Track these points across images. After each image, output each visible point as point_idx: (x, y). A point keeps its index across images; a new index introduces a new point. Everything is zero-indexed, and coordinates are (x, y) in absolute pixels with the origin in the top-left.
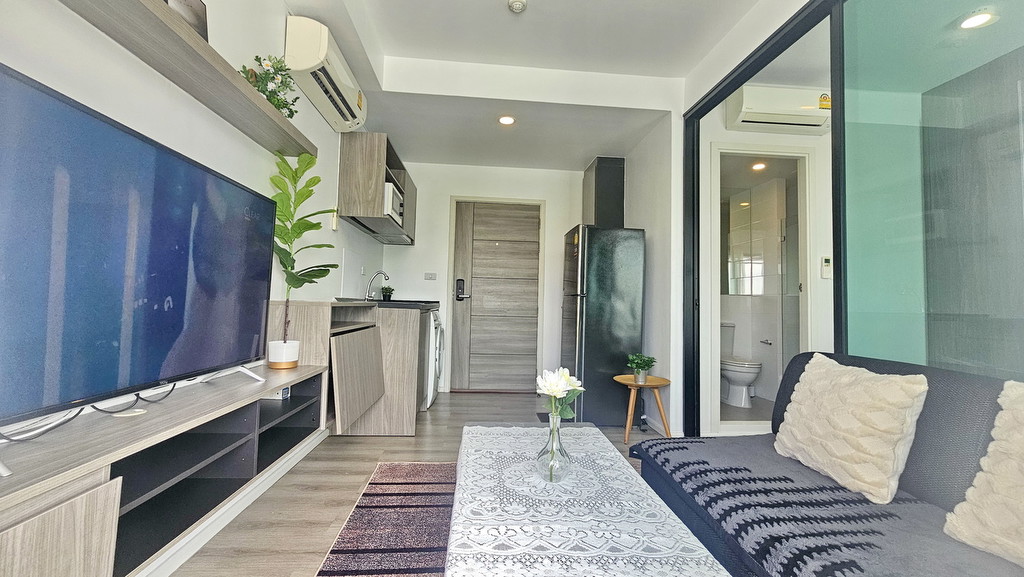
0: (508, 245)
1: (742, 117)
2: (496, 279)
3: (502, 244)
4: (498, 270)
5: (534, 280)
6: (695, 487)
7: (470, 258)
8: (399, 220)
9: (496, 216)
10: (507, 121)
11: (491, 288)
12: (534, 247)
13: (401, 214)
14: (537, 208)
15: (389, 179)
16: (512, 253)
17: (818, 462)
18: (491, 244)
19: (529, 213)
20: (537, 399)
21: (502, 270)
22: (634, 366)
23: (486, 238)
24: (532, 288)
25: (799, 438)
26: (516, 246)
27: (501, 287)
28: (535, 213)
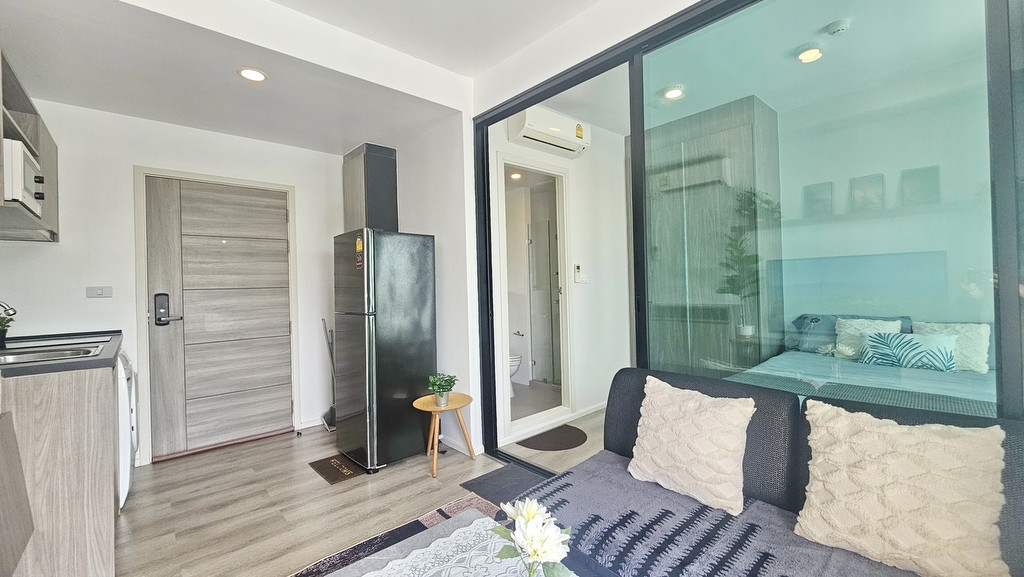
0: (241, 242)
1: (524, 132)
2: (225, 291)
3: (232, 242)
4: (228, 277)
5: (284, 288)
6: (613, 558)
7: (178, 262)
8: (36, 207)
9: (217, 202)
10: (253, 75)
11: (217, 303)
12: (281, 246)
13: (39, 196)
14: (283, 195)
15: (11, 133)
16: (245, 254)
17: (682, 486)
18: (214, 242)
19: (272, 201)
20: (296, 441)
21: (234, 277)
22: (436, 388)
23: (204, 233)
24: (281, 299)
25: (662, 465)
26: (253, 244)
27: (233, 301)
28: (280, 202)
